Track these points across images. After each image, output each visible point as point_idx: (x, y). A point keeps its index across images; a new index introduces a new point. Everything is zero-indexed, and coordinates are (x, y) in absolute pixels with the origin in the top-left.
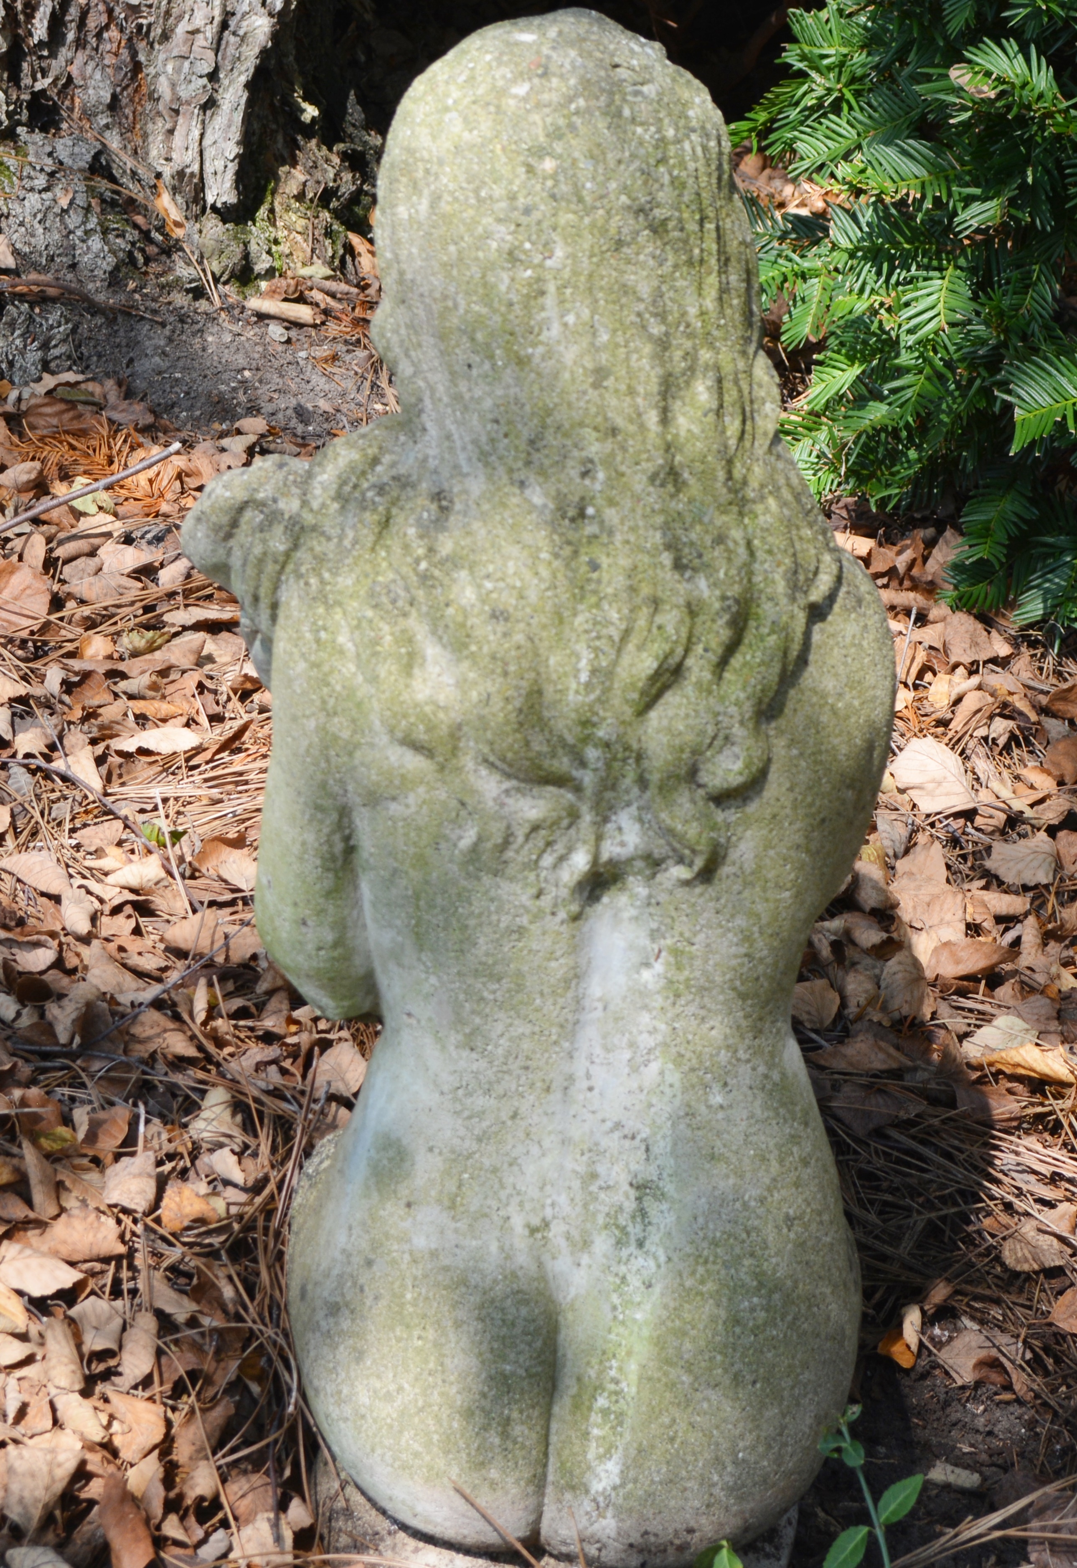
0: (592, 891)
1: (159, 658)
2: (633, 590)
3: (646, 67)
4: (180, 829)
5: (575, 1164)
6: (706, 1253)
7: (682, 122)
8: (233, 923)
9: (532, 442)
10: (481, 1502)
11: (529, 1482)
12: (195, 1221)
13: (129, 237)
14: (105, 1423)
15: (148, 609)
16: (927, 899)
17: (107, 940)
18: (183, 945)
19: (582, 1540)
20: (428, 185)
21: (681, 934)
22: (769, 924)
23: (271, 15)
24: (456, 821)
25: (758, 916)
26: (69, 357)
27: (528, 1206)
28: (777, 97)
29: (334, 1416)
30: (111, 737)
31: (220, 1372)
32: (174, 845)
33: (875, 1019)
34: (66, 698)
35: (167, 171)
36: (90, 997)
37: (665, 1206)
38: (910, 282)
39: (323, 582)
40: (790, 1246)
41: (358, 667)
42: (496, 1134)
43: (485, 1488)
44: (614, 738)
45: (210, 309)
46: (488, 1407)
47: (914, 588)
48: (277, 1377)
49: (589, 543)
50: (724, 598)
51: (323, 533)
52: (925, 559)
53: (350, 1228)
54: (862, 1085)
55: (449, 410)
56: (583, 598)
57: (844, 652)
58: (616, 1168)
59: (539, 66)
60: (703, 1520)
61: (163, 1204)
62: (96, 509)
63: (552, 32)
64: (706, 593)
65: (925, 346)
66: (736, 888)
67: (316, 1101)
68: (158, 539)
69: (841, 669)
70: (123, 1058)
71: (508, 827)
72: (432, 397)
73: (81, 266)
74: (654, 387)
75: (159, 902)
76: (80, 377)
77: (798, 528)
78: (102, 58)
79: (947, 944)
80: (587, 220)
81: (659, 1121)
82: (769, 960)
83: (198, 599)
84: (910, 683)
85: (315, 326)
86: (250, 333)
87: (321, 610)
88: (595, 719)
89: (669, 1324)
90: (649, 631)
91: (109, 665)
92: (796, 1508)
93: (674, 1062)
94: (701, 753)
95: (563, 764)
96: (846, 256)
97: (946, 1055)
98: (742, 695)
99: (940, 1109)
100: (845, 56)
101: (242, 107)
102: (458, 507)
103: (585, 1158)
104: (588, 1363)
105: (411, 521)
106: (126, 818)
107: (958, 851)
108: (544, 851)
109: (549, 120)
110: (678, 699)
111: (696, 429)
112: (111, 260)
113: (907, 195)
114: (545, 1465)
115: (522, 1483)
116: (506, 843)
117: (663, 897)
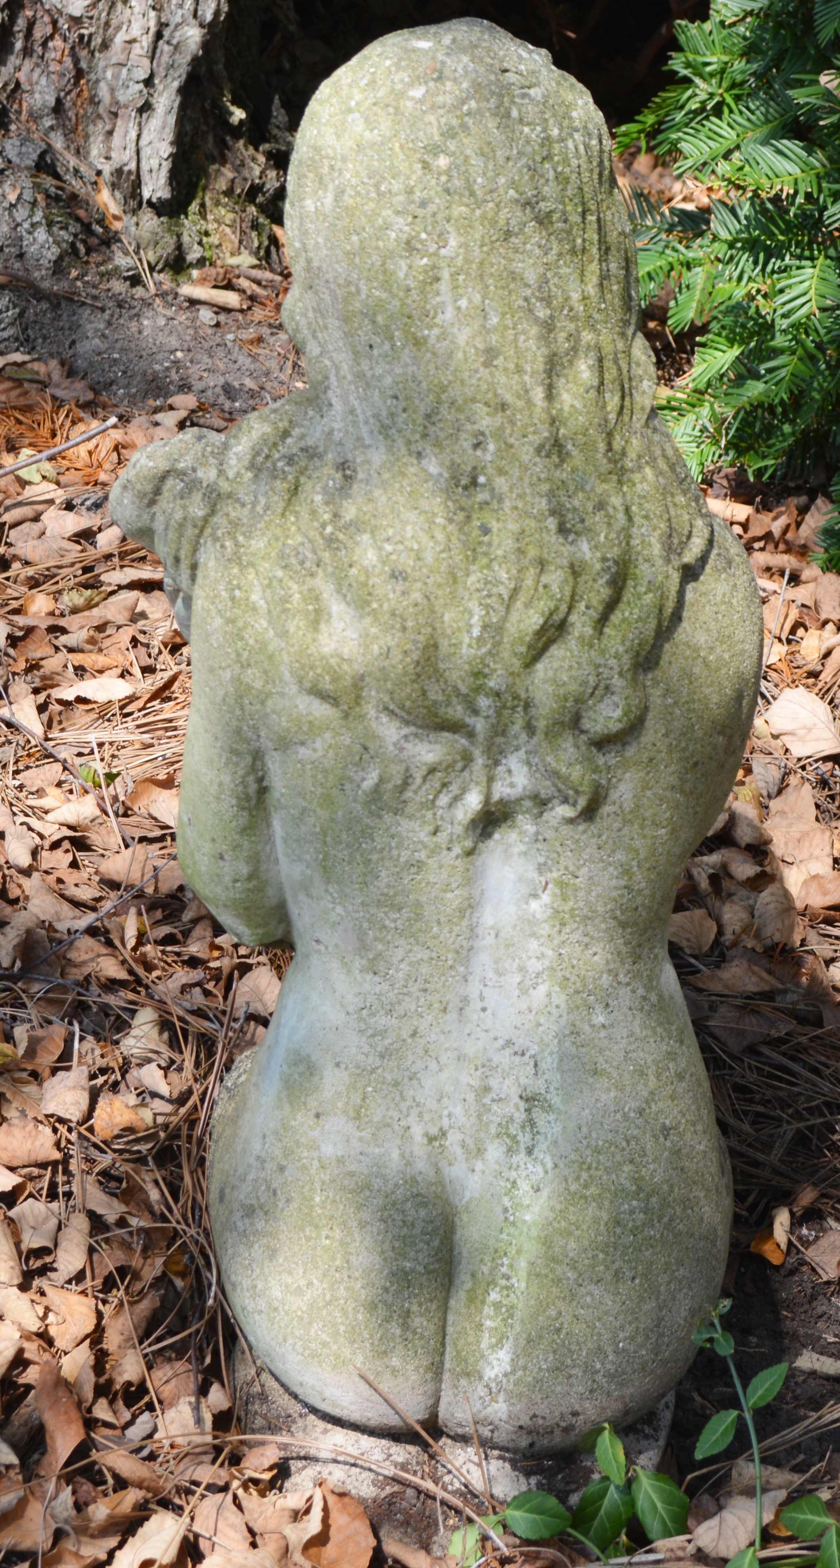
0: (484, 828)
1: (97, 614)
2: (521, 551)
3: (533, 72)
4: (114, 771)
5: (469, 1078)
6: (589, 1160)
7: (566, 123)
8: (162, 857)
9: (428, 416)
10: (384, 1387)
11: (427, 1369)
12: (124, 1130)
13: (72, 229)
14: (41, 1314)
15: (86, 570)
16: (798, 836)
17: (47, 872)
18: (116, 878)
19: (476, 1423)
20: (333, 180)
21: (566, 868)
22: (646, 859)
23: (202, 26)
24: (360, 764)
25: (637, 851)
26: (17, 339)
27: (426, 1117)
28: (664, 101)
29: (250, 1308)
30: (52, 686)
31: (146, 1268)
32: (108, 786)
33: (749, 946)
34: (11, 651)
35: (107, 169)
36: (30, 925)
37: (552, 1117)
38: (785, 271)
39: (237, 545)
40: (666, 1153)
41: (269, 622)
42: (397, 1050)
43: (388, 1375)
44: (503, 688)
45: (146, 295)
46: (389, 1302)
47: (788, 551)
48: (198, 1271)
49: (481, 509)
50: (604, 559)
51: (238, 500)
52: (798, 525)
53: (264, 1137)
54: (737, 1006)
55: (353, 387)
56: (475, 559)
57: (715, 609)
58: (507, 1082)
59: (435, 70)
60: (587, 1404)
61: (95, 1114)
62: (40, 478)
63: (447, 40)
64: (588, 555)
65: (798, 330)
66: (617, 825)
67: (235, 1020)
68: (97, 506)
69: (712, 625)
70: (60, 981)
71: (407, 769)
72: (337, 375)
73: (29, 255)
74: (540, 366)
75: (95, 838)
76: (27, 358)
77: (672, 495)
78: (47, 66)
79: (815, 877)
80: (478, 213)
81: (546, 1040)
82: (647, 892)
83: (133, 560)
84: (784, 638)
85: (242, 311)
86: (182, 317)
87: (236, 571)
88: (486, 670)
89: (555, 1224)
90: (536, 590)
91: (51, 621)
92: (673, 1392)
93: (560, 985)
94: (584, 702)
95: (457, 711)
96: (726, 246)
97: (814, 980)
98: (621, 649)
99: (808, 1028)
100: (726, 63)
101: (175, 110)
102: (361, 475)
103: (479, 1073)
104: (482, 1261)
105: (318, 489)
106: (65, 761)
107: (826, 792)
108: (440, 792)
109: (443, 120)
110: (562, 652)
111: (578, 405)
112: (55, 250)
113: (781, 190)
114: (442, 1354)
115: (421, 1370)
116: (406, 783)
117: (549, 834)
